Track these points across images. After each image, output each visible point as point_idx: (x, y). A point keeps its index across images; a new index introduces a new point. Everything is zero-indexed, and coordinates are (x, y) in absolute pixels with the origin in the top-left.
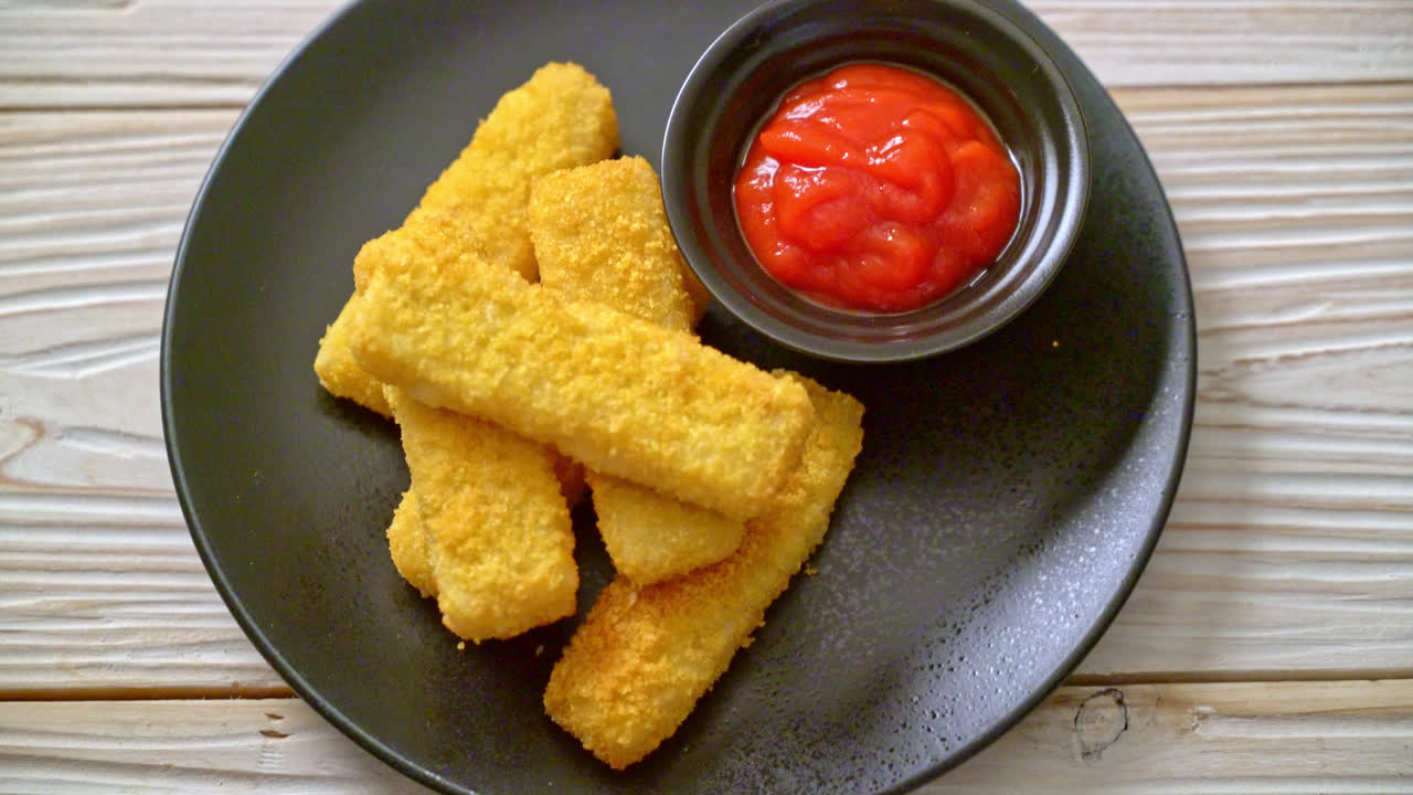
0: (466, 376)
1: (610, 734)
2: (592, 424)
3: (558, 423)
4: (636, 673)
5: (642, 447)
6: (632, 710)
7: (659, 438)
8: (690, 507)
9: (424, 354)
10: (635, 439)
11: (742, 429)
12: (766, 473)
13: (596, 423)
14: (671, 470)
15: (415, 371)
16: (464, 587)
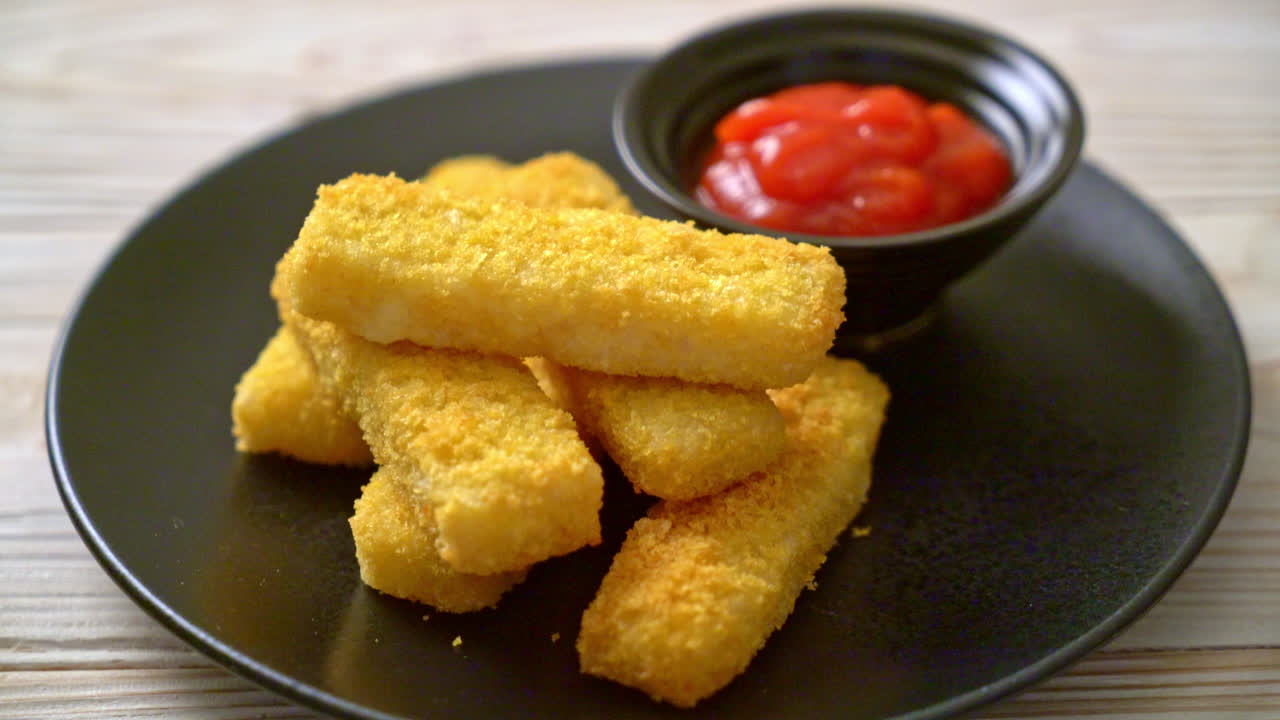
0: (437, 267)
1: (674, 641)
2: (597, 288)
3: (556, 297)
4: (692, 575)
5: (658, 299)
6: (698, 608)
7: (676, 290)
8: (720, 389)
9: (386, 253)
10: (649, 293)
11: (770, 274)
12: (810, 307)
13: (601, 287)
14: (696, 319)
15: (377, 273)
16: (466, 482)
